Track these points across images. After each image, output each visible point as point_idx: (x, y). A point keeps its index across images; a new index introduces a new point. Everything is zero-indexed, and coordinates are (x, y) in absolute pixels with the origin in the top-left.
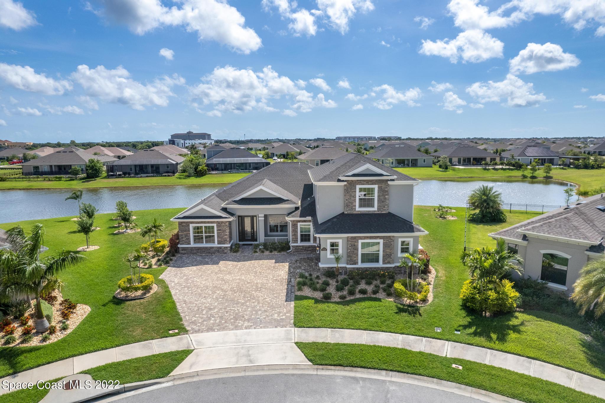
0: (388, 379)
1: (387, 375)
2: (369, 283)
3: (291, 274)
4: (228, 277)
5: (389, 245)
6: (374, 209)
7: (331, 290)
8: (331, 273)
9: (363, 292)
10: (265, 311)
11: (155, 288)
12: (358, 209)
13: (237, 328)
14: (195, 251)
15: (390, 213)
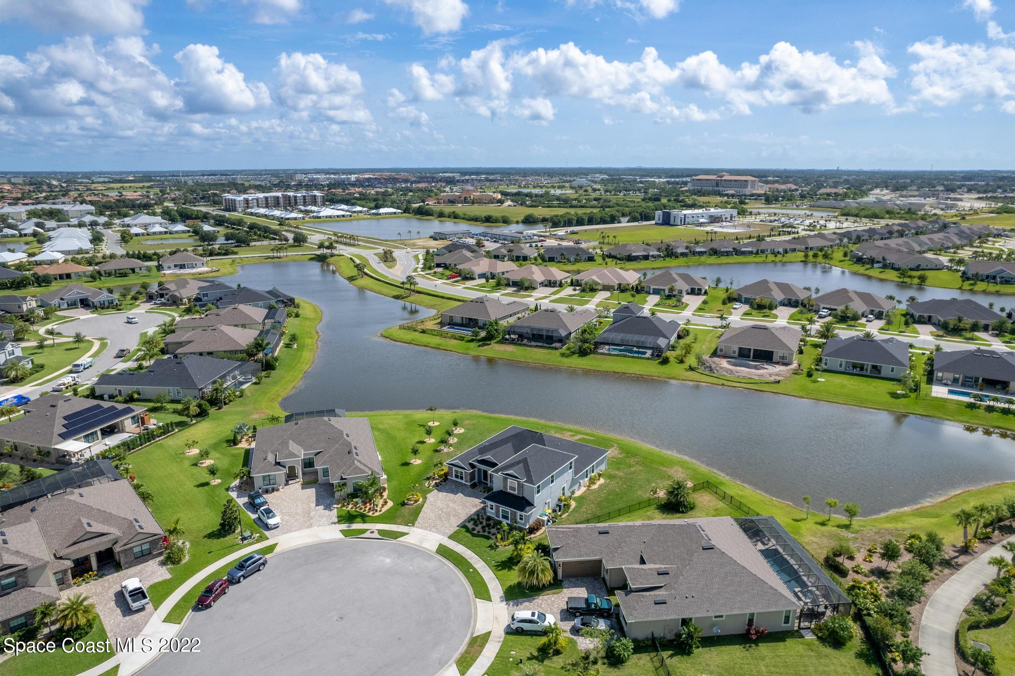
0: (448, 565)
3: (476, 511)
4: (453, 504)
6: (516, 493)
7: (479, 527)
9: (489, 533)
11: (420, 502)
12: (509, 491)
14: (455, 482)
15: (523, 497)
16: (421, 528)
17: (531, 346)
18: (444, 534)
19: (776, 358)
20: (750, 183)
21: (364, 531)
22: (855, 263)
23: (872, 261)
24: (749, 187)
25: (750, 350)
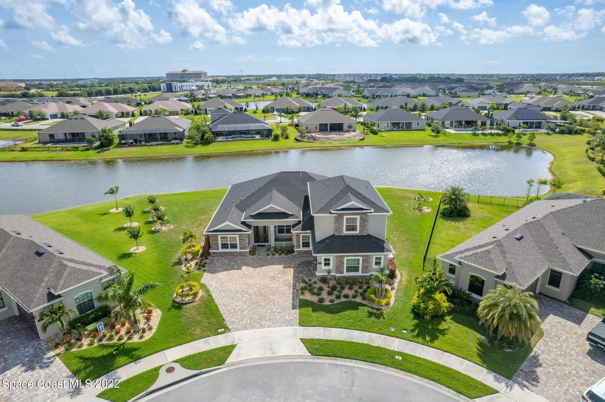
0: (356, 365)
1: (356, 363)
2: (351, 288)
3: (295, 278)
4: (250, 281)
5: (366, 260)
6: (357, 232)
7: (324, 295)
8: (324, 280)
9: (346, 296)
10: (280, 313)
11: (201, 293)
12: (345, 232)
13: (262, 326)
14: (222, 255)
16: (245, 328)
17: (152, 145)
18: (288, 323)
19: (345, 127)
20: (203, 75)
21: (153, 374)
23: (317, 95)
25: (326, 125)
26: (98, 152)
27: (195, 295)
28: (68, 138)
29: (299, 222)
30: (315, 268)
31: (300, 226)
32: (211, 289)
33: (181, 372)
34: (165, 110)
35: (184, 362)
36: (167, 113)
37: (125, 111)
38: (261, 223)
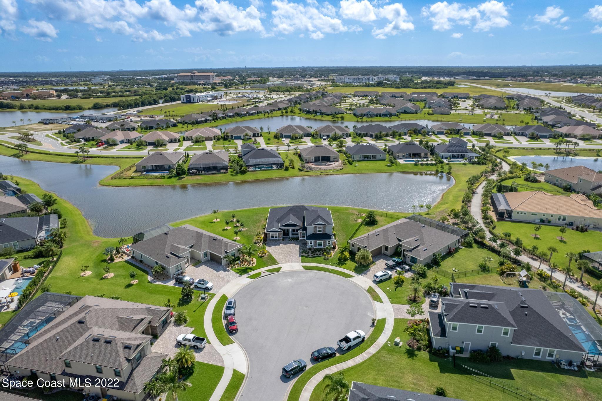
0: (317, 272)
2: (319, 252)
3: (300, 249)
4: (284, 250)
5: (325, 242)
6: (322, 232)
7: (310, 254)
8: (310, 249)
9: (317, 254)
10: (295, 259)
11: (267, 254)
12: (317, 232)
13: (289, 263)
14: (271, 240)
15: (326, 234)
16: (284, 263)
17: (209, 174)
18: (298, 262)
19: (332, 159)
20: (211, 77)
21: (260, 274)
22: (306, 114)
23: (316, 112)
24: (211, 79)
25: (319, 157)
26: (178, 179)
27: (266, 254)
28: (154, 168)
29: (301, 228)
30: (307, 245)
31: (302, 229)
32: (270, 252)
33: (267, 273)
34: (203, 137)
35: (268, 271)
36: (204, 139)
37: (173, 138)
38: (286, 228)
